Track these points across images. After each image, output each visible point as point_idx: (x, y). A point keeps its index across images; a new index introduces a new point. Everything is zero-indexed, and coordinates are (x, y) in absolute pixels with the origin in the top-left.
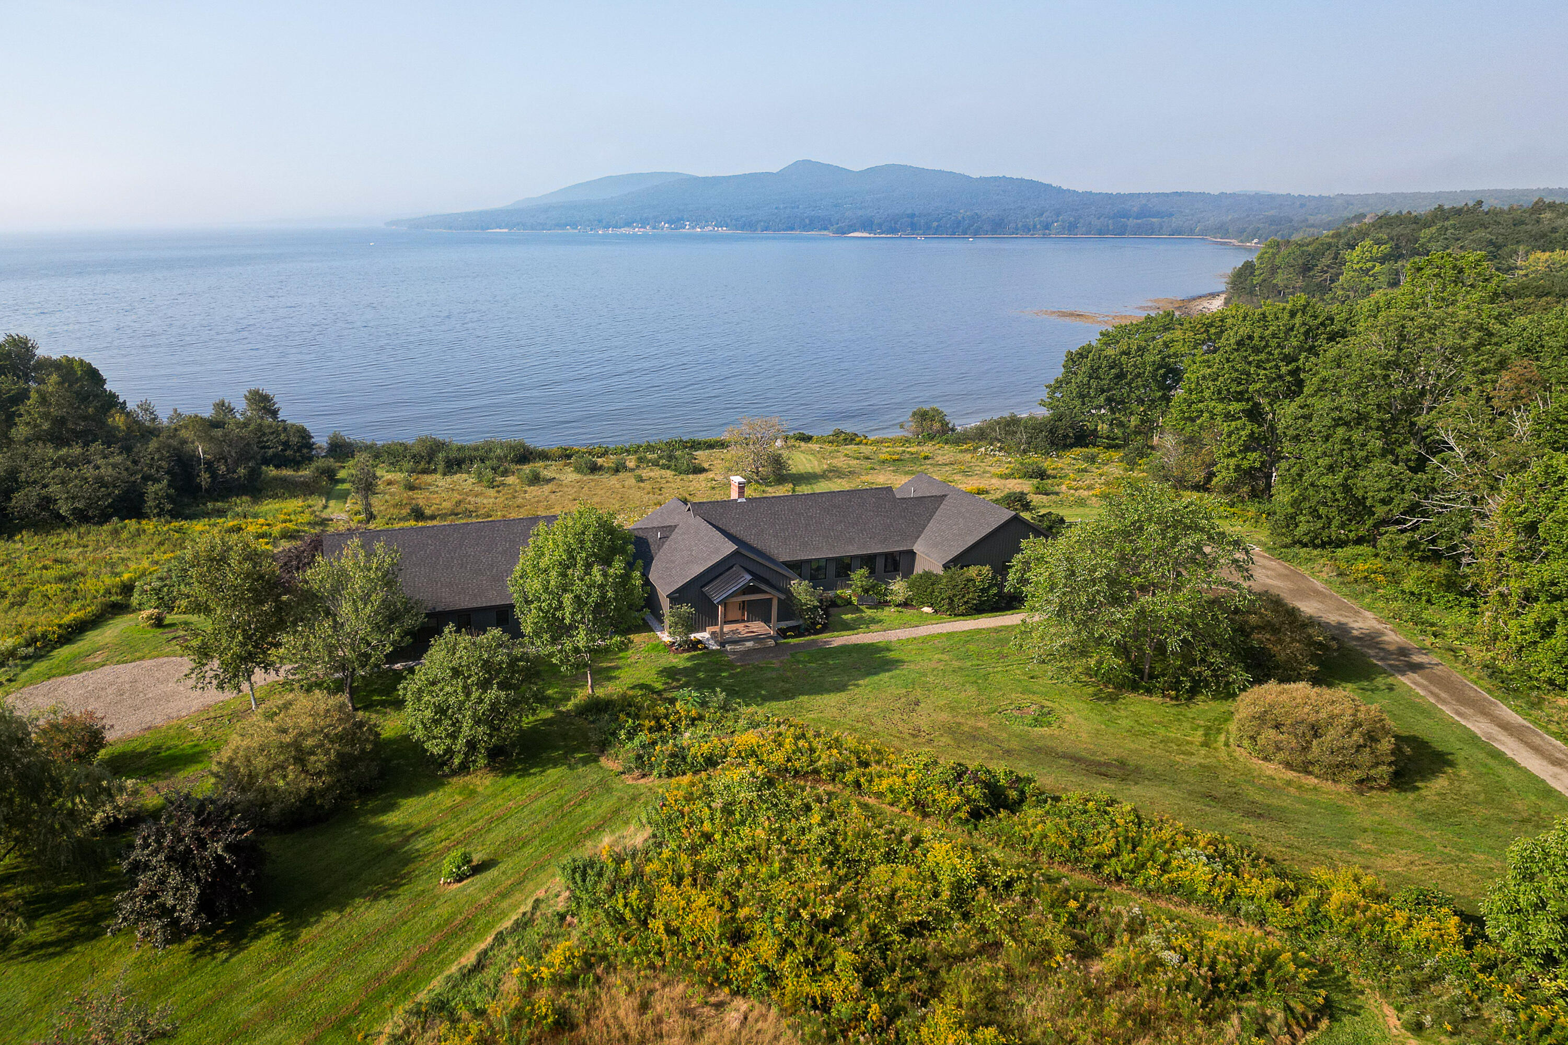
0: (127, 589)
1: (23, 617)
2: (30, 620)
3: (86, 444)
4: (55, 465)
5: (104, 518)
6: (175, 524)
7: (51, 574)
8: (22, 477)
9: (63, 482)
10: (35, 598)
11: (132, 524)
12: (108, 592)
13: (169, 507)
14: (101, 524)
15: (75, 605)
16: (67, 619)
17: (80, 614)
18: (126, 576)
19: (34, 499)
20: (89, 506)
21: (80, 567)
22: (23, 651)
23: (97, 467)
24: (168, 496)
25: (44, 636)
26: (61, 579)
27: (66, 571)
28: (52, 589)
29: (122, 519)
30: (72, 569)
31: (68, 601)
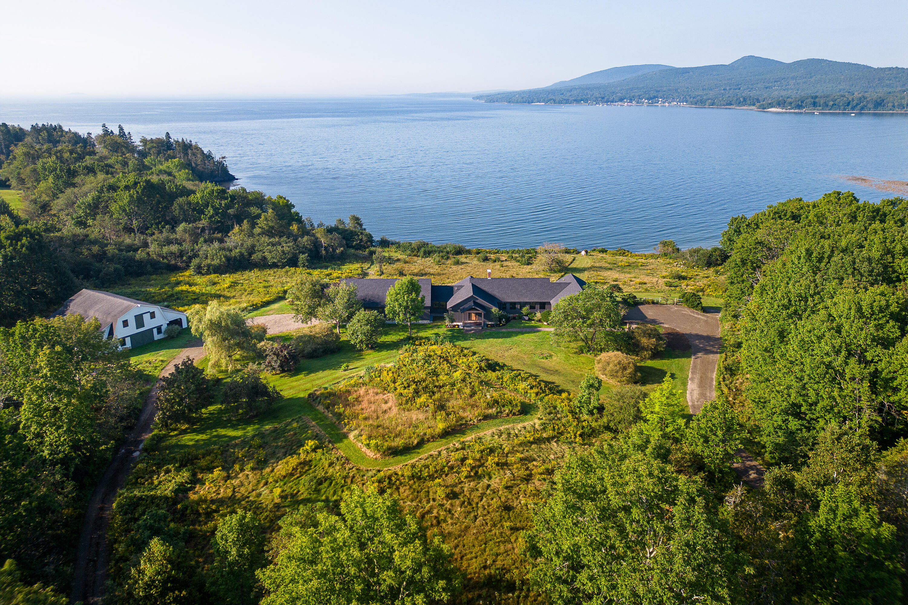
0: (285, 292)
1: (251, 298)
2: (252, 299)
3: (281, 237)
4: (268, 245)
5: (283, 267)
6: (308, 271)
7: (261, 285)
8: (256, 249)
9: (270, 252)
10: (255, 292)
11: (293, 269)
12: (278, 293)
13: (307, 264)
14: (282, 268)
15: (268, 296)
16: (264, 300)
17: (269, 299)
18: (285, 288)
19: (260, 257)
20: (279, 261)
21: (271, 284)
22: (249, 308)
23: (283, 247)
24: (307, 260)
25: (256, 304)
26: (265, 287)
27: (267, 284)
28: (261, 290)
29: (290, 267)
30: (269, 284)
31: (265, 294)
